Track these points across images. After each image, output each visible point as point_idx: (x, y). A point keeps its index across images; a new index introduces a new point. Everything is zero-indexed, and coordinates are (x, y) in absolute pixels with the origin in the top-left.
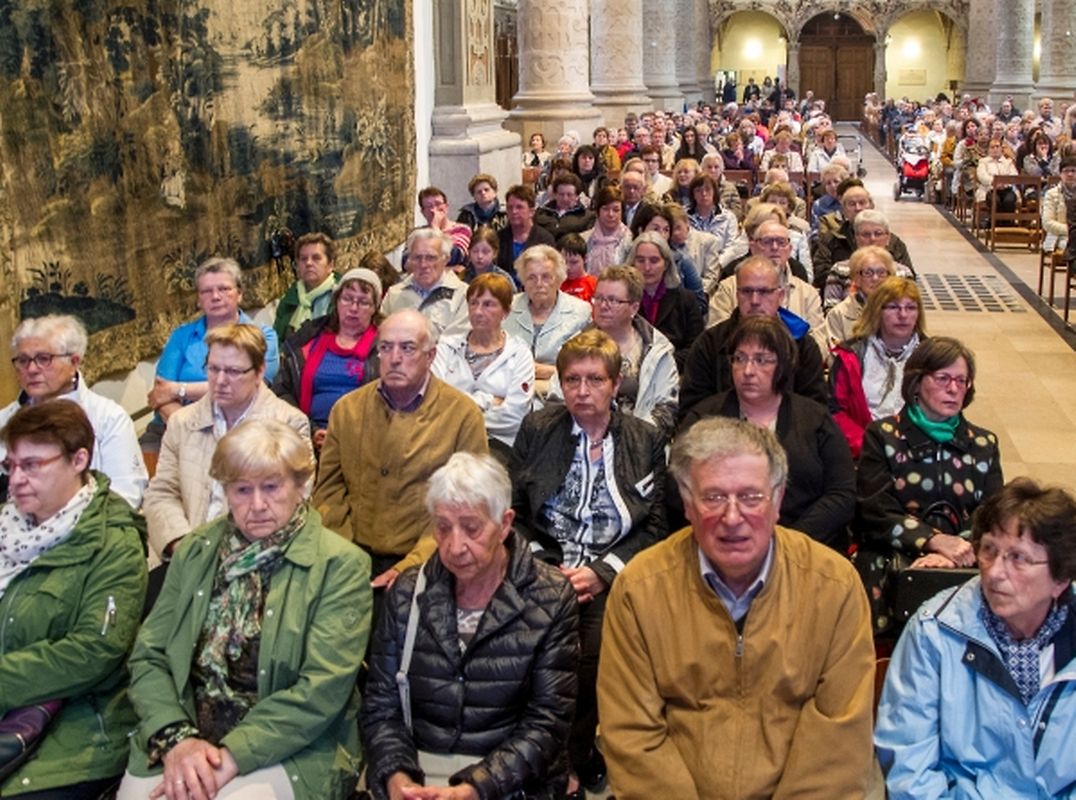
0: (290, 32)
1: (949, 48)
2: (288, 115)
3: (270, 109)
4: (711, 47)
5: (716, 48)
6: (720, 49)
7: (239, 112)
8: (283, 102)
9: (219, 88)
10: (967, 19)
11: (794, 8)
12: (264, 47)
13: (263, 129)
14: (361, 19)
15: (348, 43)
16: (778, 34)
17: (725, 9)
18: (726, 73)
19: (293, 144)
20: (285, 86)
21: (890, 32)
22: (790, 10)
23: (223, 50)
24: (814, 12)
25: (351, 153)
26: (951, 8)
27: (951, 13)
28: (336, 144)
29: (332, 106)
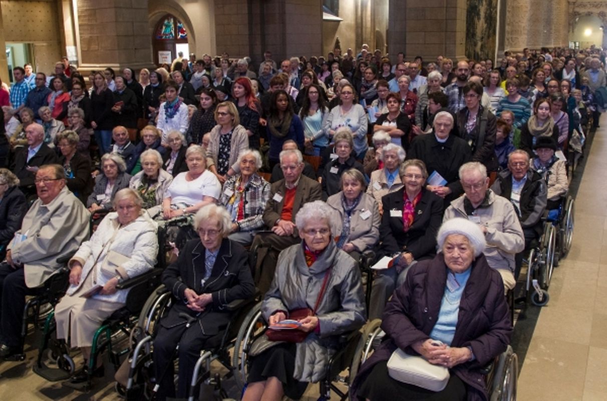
0: (483, 35)
4: (569, 32)
5: (571, 32)
6: (573, 32)
12: (481, 38)
14: (491, 32)
15: (489, 37)
16: (599, 26)
17: (576, 15)
18: (575, 43)
20: (482, 45)
22: (605, 15)
23: (477, 39)
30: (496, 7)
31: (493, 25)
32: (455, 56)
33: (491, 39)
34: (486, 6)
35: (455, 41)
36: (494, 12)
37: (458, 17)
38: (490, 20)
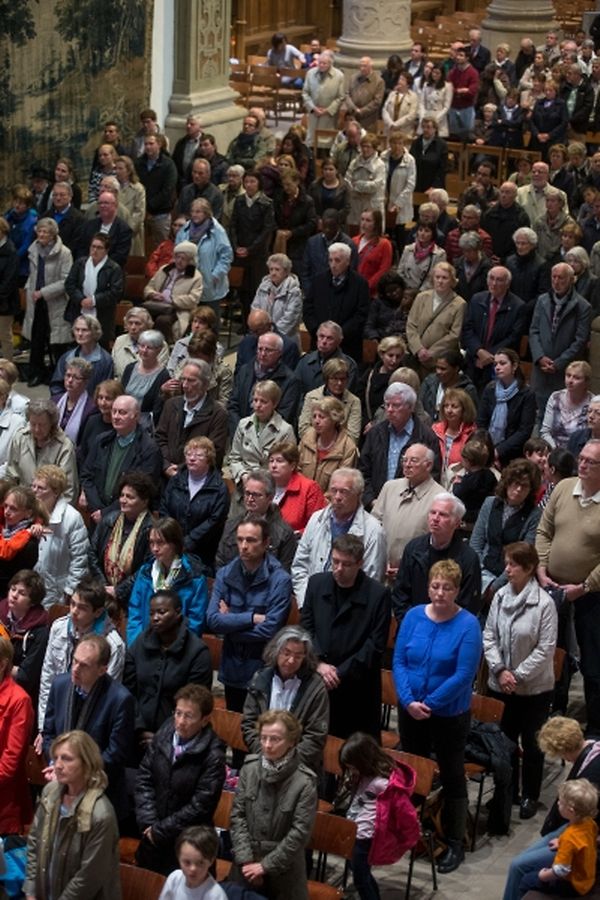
0: (56, 75)
2: (52, 117)
3: (42, 116)
7: (23, 120)
8: (50, 111)
9: (13, 110)
12: (40, 85)
13: (36, 126)
14: (107, 54)
15: (95, 70)
19: (55, 132)
20: (51, 103)
23: (16, 92)
25: (94, 133)
28: (83, 129)
29: (82, 108)
38: (104, 21)
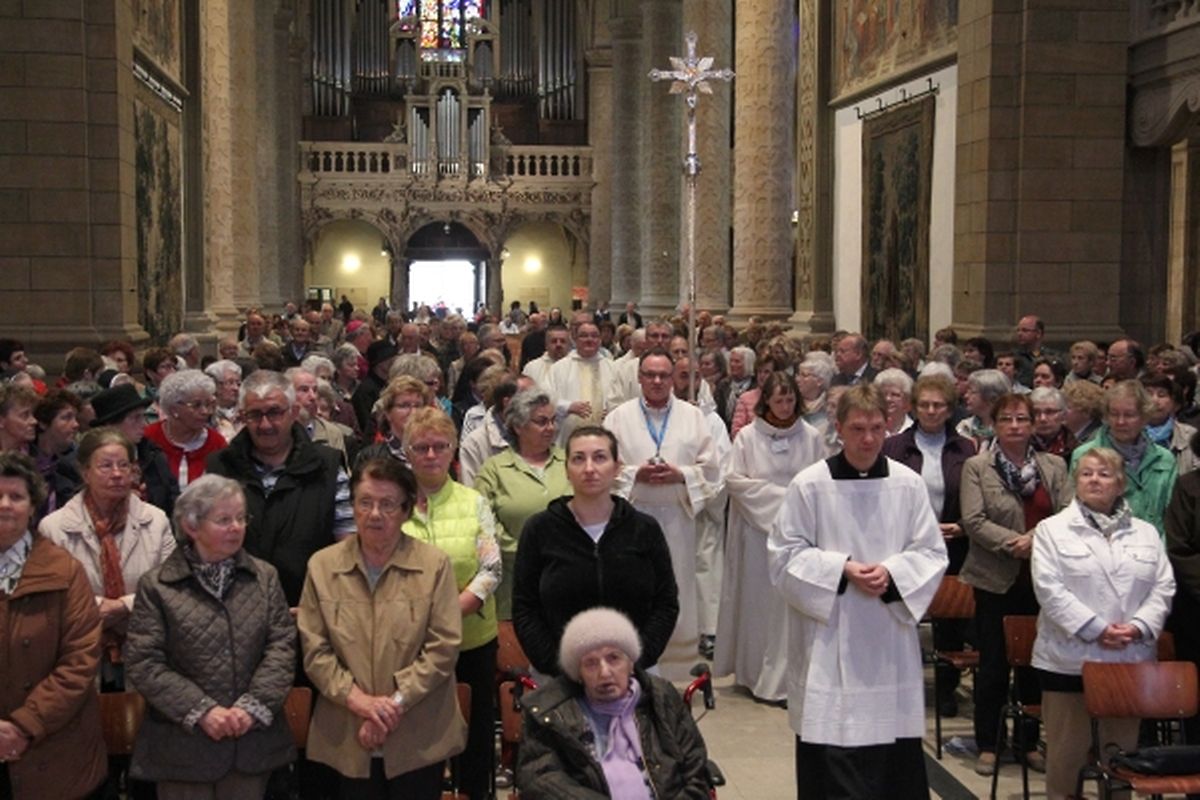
1: (573, 263)
4: (304, 261)
5: (308, 262)
6: (312, 263)
8: (158, 304)
10: (588, 233)
11: (399, 217)
14: (171, 261)
15: (168, 274)
16: (380, 246)
17: (320, 217)
21: (505, 246)
22: (394, 219)
24: (422, 223)
26: (571, 222)
27: (572, 226)
30: (177, 194)
31: (175, 242)
32: (121, 324)
33: (172, 280)
34: (160, 190)
35: (120, 284)
36: (174, 206)
37: (123, 220)
38: (169, 226)
